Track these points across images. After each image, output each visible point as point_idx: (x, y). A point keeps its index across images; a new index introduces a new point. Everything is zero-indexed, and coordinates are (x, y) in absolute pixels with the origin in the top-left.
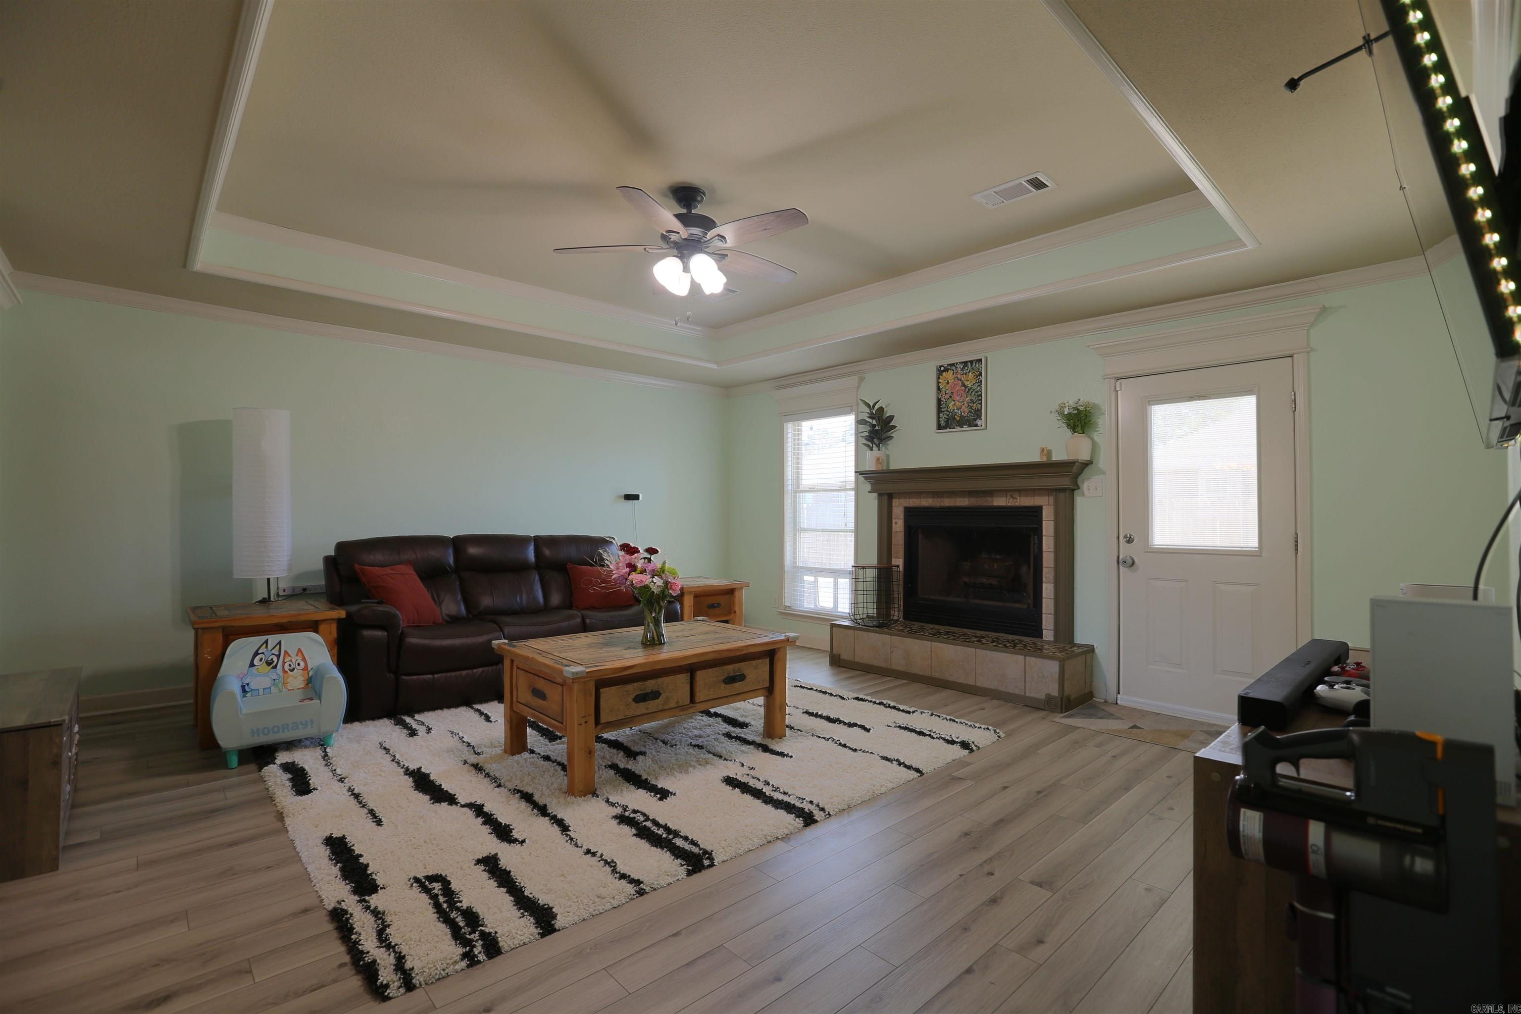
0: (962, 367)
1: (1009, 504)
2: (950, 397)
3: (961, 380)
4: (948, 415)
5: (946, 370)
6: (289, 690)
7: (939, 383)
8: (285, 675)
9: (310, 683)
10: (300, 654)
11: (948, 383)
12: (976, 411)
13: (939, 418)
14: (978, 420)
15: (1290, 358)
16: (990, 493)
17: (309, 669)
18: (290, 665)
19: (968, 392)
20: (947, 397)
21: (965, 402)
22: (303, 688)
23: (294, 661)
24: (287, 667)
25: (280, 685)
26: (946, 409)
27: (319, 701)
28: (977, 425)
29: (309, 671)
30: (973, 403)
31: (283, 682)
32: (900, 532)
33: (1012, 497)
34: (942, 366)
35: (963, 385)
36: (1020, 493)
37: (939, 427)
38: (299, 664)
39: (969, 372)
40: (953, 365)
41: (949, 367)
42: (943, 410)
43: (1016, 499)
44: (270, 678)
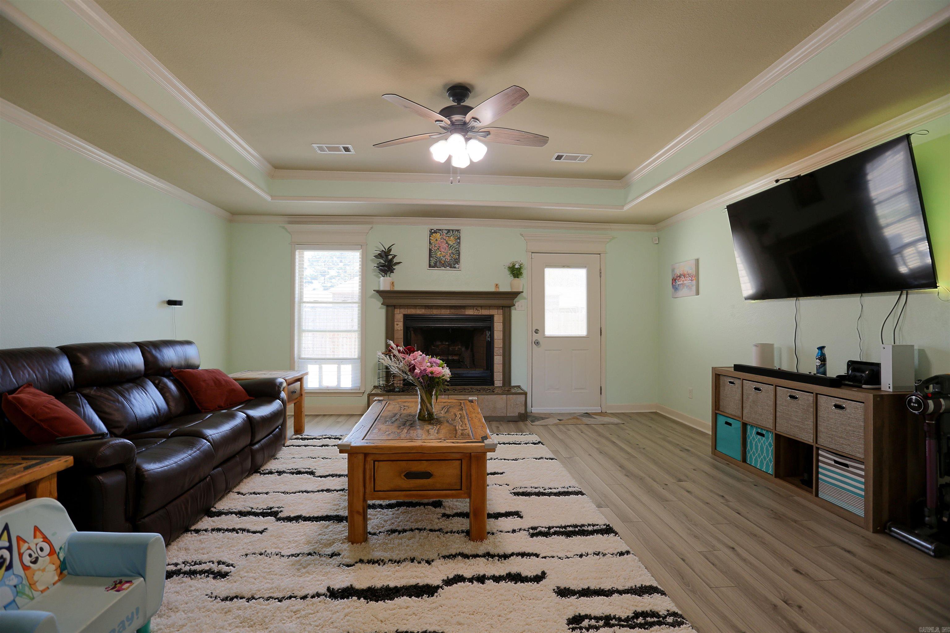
0: (446, 232)
1: (475, 314)
2: (438, 249)
3: (445, 240)
4: (436, 260)
5: (435, 232)
6: (42, 592)
7: (430, 239)
8: (27, 572)
9: (65, 568)
10: (38, 533)
11: (436, 240)
12: (455, 259)
13: (430, 260)
14: (456, 265)
15: (599, 255)
16: (464, 307)
17: (57, 550)
18: (30, 556)
19: (450, 247)
20: (436, 248)
21: (448, 253)
22: (59, 580)
23: (33, 547)
24: (27, 560)
25: (27, 590)
26: (435, 256)
27: (142, 579)
28: (455, 268)
29: (59, 553)
30: (454, 255)
31: (28, 584)
32: (401, 330)
33: (477, 309)
34: (433, 230)
35: (447, 243)
36: (481, 308)
37: (430, 266)
38: (42, 549)
39: (451, 236)
40: (440, 230)
41: (438, 231)
42: (432, 256)
43: (479, 311)
44: (8, 586)
